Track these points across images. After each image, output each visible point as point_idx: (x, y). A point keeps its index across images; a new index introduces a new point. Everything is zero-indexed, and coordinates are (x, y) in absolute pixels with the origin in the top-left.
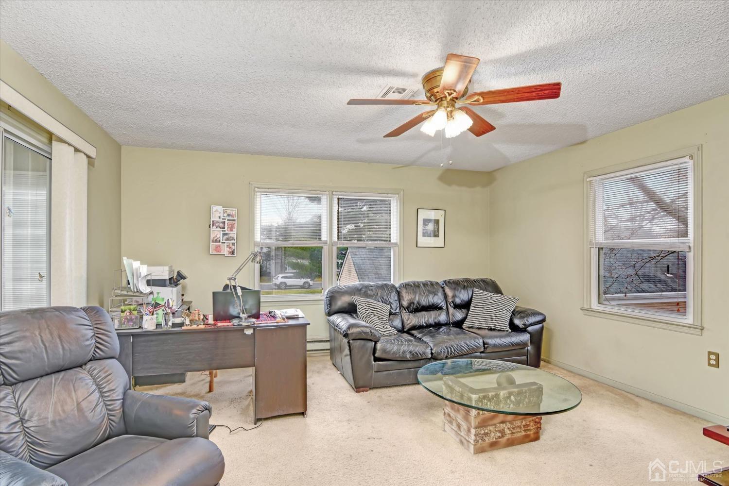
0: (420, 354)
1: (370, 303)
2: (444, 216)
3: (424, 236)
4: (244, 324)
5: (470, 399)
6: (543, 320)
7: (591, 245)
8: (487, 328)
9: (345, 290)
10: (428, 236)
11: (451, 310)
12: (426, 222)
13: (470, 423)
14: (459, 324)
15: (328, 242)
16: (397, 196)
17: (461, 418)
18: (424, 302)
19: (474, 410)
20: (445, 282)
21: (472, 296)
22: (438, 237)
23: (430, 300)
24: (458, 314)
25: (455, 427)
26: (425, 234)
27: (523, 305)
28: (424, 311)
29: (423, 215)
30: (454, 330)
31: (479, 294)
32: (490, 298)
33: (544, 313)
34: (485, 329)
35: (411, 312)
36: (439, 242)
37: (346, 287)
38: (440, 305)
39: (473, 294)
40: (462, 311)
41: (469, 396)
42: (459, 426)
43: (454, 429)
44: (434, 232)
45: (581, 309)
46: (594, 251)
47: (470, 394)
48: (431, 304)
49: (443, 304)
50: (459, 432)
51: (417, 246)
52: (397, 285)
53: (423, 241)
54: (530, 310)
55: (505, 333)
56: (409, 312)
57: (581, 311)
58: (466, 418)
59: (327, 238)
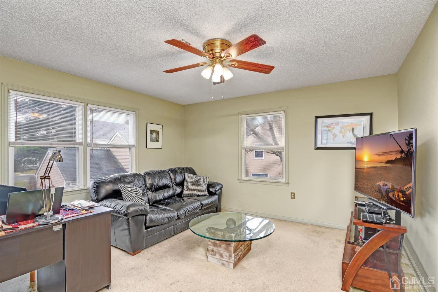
0: (172, 218)
1: (133, 188)
2: (161, 129)
3: (150, 141)
4: (52, 222)
5: (231, 237)
6: (222, 187)
7: (242, 148)
8: (196, 195)
9: (109, 180)
10: (153, 141)
11: (175, 187)
12: (152, 132)
13: (231, 251)
14: (180, 195)
15: (83, 144)
16: (134, 113)
17: (222, 250)
18: (160, 183)
19: (233, 242)
20: (169, 170)
21: (185, 177)
22: (159, 142)
23: (164, 182)
24: (179, 189)
25: (217, 256)
26: (152, 140)
27: (212, 180)
28: (160, 190)
29: (151, 127)
30: (177, 199)
31: (188, 175)
32: (195, 178)
33: (222, 184)
34: (195, 196)
35: (153, 191)
36: (158, 145)
37: (109, 178)
38: (169, 185)
39: (185, 176)
40: (180, 187)
41: (230, 235)
42: (221, 255)
43: (218, 258)
44: (156, 138)
45: (238, 180)
46: (243, 151)
47: (231, 234)
48: (164, 184)
49: (170, 184)
50: (222, 259)
51: (146, 148)
52: (142, 174)
53: (151, 144)
54: (216, 182)
55: (207, 196)
56: (152, 191)
57: (238, 181)
58: (227, 249)
59: (82, 140)
